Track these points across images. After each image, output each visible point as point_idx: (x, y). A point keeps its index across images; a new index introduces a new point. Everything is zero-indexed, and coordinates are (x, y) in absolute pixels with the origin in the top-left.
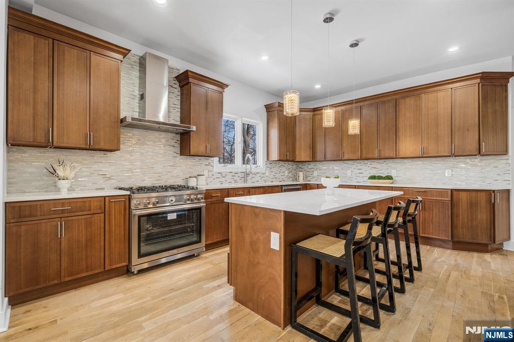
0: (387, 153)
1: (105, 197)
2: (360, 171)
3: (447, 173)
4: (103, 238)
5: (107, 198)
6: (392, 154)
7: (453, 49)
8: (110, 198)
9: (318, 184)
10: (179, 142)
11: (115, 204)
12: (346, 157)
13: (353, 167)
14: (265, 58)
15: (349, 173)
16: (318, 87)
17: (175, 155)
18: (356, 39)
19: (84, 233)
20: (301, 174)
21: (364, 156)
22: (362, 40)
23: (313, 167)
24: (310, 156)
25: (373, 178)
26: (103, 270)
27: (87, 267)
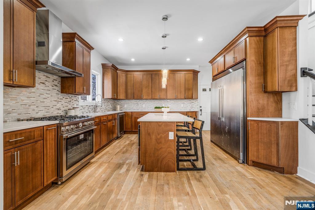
0: (162, 97)
1: (43, 126)
2: (149, 105)
3: (182, 105)
4: (42, 160)
5: (45, 127)
6: (165, 97)
7: (188, 59)
8: (47, 126)
9: (132, 112)
10: (60, 83)
11: (49, 131)
12: (144, 98)
13: (146, 103)
14: (121, 40)
15: (144, 106)
16: (133, 60)
17: (58, 93)
18: (165, 46)
19: (30, 159)
20: (118, 107)
21: (153, 98)
22: (167, 47)
23: (124, 102)
24: (125, 96)
25: (156, 108)
26: (43, 187)
27: (33, 188)
